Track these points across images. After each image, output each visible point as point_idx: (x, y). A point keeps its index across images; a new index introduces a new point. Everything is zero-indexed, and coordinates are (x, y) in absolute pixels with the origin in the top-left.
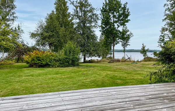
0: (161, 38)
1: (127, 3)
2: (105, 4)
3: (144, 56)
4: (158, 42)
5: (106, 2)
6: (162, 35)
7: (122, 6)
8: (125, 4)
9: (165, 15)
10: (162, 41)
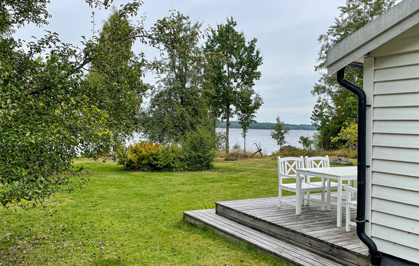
0: (316, 111)
1: (255, 40)
2: (212, 38)
3: (278, 144)
4: (311, 118)
5: (214, 34)
6: (320, 104)
7: (247, 45)
8: (252, 41)
9: (320, 58)
10: (318, 116)
